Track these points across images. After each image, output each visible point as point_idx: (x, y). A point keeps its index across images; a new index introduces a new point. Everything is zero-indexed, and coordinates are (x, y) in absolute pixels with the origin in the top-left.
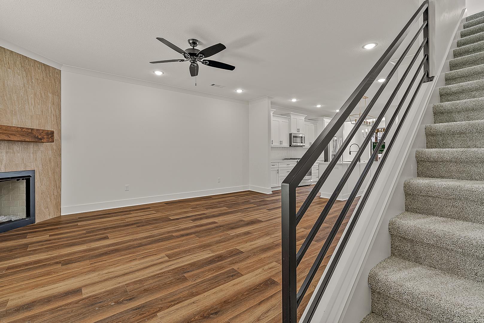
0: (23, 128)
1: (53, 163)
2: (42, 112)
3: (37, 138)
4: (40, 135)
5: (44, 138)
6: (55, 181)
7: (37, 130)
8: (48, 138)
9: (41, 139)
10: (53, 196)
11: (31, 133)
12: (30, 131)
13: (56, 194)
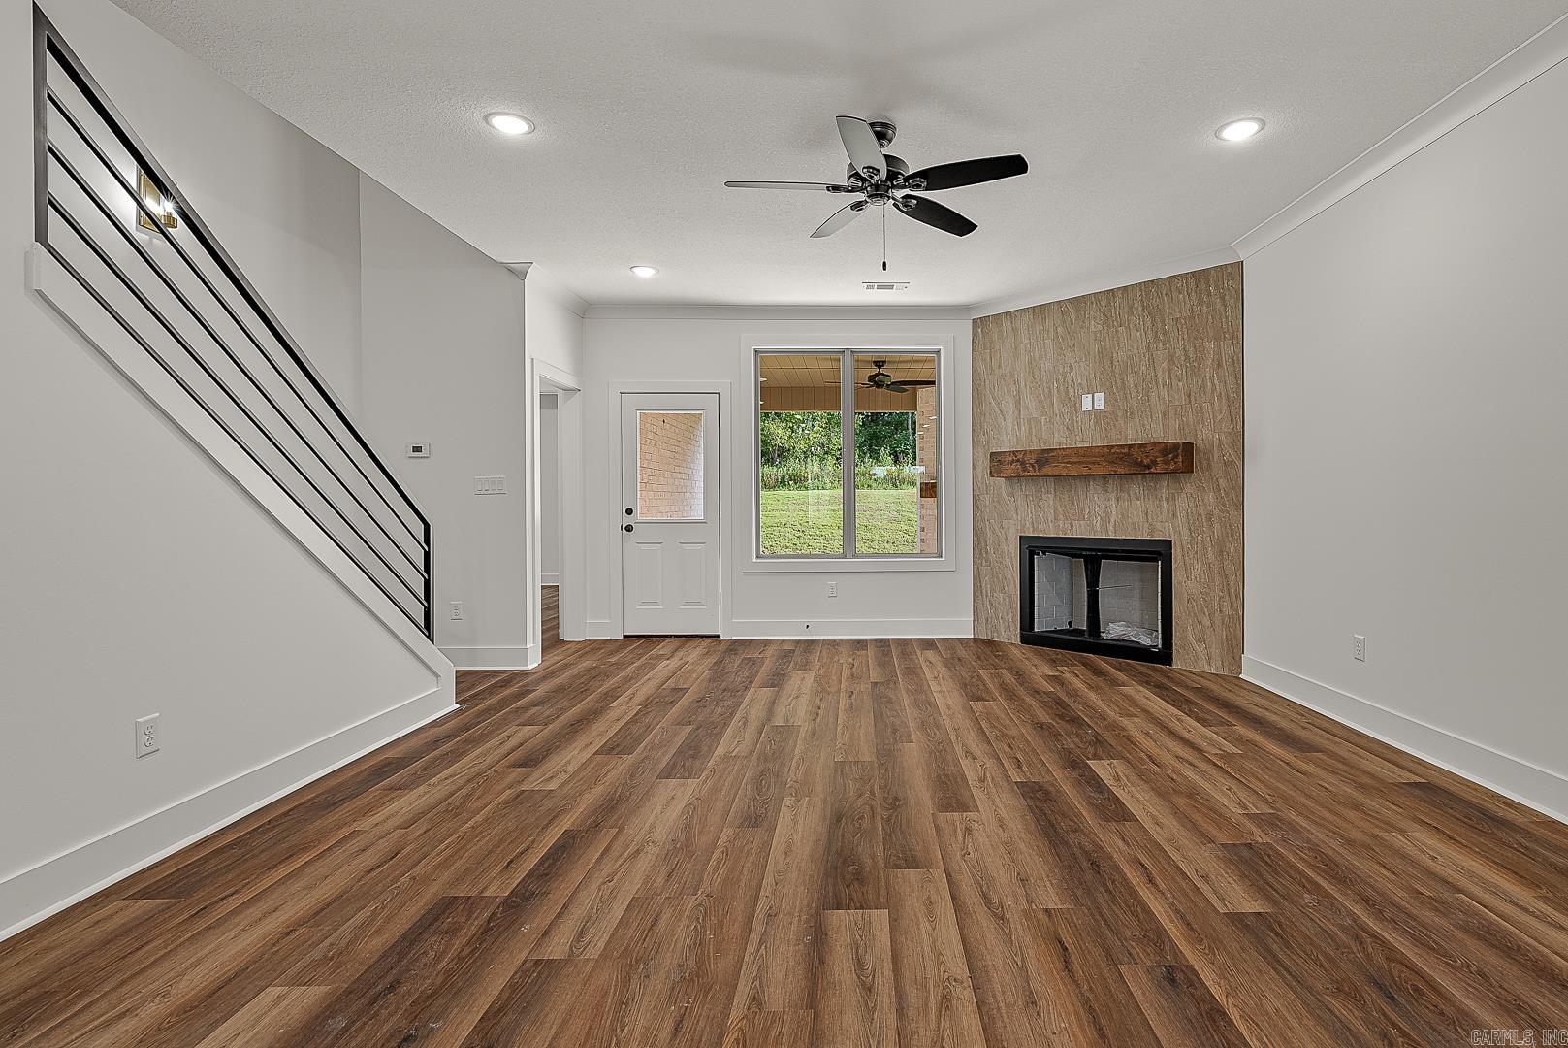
0: (1113, 447)
1: (1217, 526)
2: (1189, 396)
3: (1141, 464)
4: (1147, 457)
5: (1154, 463)
6: (1226, 576)
7: (1141, 446)
8: (1166, 462)
9: (1149, 467)
10: (1217, 614)
11: (1128, 455)
12: (1126, 450)
13: (1227, 610)
